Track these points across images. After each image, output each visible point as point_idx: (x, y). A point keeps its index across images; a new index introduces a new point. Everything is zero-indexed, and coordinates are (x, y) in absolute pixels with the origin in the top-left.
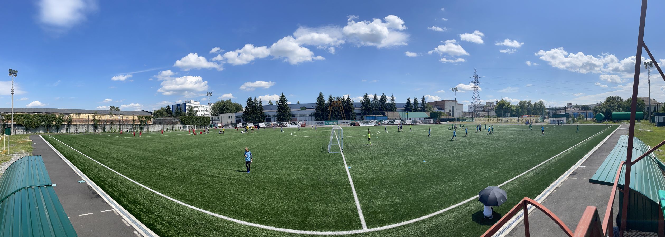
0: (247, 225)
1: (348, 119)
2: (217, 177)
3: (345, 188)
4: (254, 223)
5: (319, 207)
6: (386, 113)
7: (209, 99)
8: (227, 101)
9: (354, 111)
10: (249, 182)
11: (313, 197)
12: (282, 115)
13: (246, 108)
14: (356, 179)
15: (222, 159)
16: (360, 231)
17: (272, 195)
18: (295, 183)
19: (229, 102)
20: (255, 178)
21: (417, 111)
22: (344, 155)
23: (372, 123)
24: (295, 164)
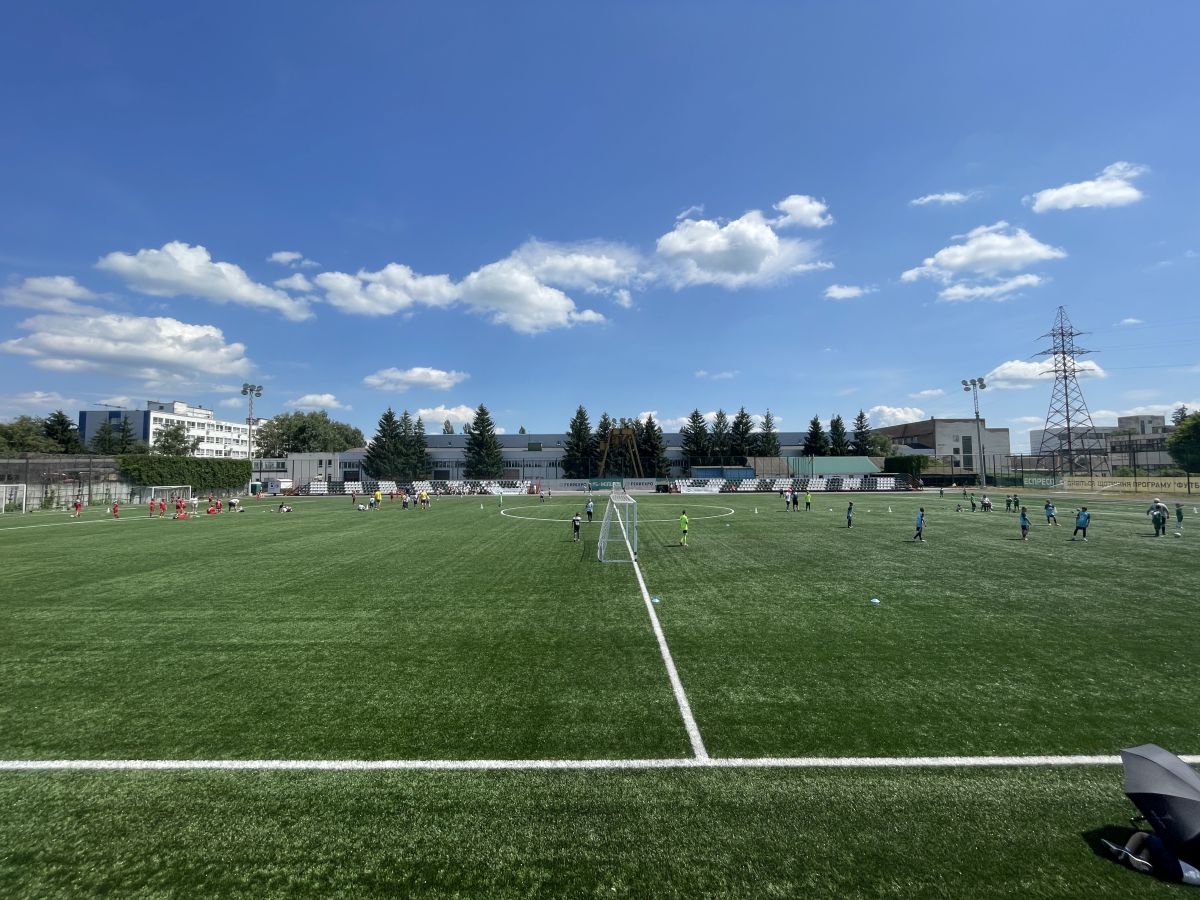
0: (361, 770)
1: (651, 475)
2: (265, 647)
3: (644, 653)
4: (388, 758)
5: (574, 700)
6: (750, 460)
7: (251, 405)
8: (313, 416)
9: (665, 455)
10: (374, 650)
11: (558, 674)
12: (481, 461)
13: (376, 439)
14: (674, 629)
15: (287, 591)
16: (687, 762)
17: (442, 676)
18: (511, 639)
19: (319, 419)
20: (395, 634)
21: (842, 454)
22: (640, 568)
23: (714, 486)
24: (510, 591)
